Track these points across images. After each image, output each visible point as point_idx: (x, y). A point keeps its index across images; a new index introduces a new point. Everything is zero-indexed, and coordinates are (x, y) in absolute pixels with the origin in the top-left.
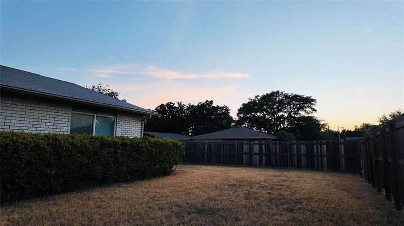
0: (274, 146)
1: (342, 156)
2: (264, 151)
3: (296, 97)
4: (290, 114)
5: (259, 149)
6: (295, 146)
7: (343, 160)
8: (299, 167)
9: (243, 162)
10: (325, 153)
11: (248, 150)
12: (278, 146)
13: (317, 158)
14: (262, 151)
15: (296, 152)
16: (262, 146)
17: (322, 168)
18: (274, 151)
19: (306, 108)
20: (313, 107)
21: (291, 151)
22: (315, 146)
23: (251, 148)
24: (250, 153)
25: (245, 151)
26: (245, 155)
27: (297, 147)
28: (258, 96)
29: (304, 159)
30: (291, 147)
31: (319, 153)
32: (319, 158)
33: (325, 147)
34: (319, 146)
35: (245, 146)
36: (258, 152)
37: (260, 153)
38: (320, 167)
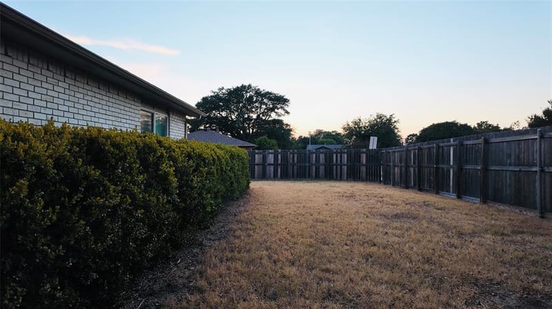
0: (291, 155)
1: (363, 165)
2: (279, 162)
3: (268, 95)
4: (258, 116)
5: (274, 158)
6: (314, 155)
7: (364, 169)
8: (317, 178)
9: (254, 175)
10: (346, 162)
11: (261, 161)
12: (296, 155)
13: (337, 168)
14: (277, 161)
15: (314, 162)
16: (278, 156)
17: (341, 177)
18: (291, 161)
19: (278, 109)
20: (286, 108)
21: (309, 160)
22: (335, 155)
23: (264, 158)
24: (264, 164)
25: (256, 162)
26: (256, 167)
27: (316, 156)
28: (223, 88)
29: (322, 168)
30: (309, 157)
31: (339, 162)
32: (339, 167)
33: (346, 156)
34: (339, 155)
35: (256, 156)
36: (272, 162)
37: (275, 164)
38: (339, 177)
